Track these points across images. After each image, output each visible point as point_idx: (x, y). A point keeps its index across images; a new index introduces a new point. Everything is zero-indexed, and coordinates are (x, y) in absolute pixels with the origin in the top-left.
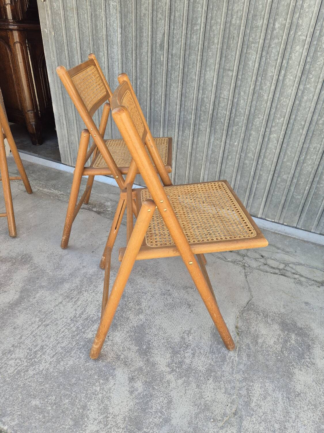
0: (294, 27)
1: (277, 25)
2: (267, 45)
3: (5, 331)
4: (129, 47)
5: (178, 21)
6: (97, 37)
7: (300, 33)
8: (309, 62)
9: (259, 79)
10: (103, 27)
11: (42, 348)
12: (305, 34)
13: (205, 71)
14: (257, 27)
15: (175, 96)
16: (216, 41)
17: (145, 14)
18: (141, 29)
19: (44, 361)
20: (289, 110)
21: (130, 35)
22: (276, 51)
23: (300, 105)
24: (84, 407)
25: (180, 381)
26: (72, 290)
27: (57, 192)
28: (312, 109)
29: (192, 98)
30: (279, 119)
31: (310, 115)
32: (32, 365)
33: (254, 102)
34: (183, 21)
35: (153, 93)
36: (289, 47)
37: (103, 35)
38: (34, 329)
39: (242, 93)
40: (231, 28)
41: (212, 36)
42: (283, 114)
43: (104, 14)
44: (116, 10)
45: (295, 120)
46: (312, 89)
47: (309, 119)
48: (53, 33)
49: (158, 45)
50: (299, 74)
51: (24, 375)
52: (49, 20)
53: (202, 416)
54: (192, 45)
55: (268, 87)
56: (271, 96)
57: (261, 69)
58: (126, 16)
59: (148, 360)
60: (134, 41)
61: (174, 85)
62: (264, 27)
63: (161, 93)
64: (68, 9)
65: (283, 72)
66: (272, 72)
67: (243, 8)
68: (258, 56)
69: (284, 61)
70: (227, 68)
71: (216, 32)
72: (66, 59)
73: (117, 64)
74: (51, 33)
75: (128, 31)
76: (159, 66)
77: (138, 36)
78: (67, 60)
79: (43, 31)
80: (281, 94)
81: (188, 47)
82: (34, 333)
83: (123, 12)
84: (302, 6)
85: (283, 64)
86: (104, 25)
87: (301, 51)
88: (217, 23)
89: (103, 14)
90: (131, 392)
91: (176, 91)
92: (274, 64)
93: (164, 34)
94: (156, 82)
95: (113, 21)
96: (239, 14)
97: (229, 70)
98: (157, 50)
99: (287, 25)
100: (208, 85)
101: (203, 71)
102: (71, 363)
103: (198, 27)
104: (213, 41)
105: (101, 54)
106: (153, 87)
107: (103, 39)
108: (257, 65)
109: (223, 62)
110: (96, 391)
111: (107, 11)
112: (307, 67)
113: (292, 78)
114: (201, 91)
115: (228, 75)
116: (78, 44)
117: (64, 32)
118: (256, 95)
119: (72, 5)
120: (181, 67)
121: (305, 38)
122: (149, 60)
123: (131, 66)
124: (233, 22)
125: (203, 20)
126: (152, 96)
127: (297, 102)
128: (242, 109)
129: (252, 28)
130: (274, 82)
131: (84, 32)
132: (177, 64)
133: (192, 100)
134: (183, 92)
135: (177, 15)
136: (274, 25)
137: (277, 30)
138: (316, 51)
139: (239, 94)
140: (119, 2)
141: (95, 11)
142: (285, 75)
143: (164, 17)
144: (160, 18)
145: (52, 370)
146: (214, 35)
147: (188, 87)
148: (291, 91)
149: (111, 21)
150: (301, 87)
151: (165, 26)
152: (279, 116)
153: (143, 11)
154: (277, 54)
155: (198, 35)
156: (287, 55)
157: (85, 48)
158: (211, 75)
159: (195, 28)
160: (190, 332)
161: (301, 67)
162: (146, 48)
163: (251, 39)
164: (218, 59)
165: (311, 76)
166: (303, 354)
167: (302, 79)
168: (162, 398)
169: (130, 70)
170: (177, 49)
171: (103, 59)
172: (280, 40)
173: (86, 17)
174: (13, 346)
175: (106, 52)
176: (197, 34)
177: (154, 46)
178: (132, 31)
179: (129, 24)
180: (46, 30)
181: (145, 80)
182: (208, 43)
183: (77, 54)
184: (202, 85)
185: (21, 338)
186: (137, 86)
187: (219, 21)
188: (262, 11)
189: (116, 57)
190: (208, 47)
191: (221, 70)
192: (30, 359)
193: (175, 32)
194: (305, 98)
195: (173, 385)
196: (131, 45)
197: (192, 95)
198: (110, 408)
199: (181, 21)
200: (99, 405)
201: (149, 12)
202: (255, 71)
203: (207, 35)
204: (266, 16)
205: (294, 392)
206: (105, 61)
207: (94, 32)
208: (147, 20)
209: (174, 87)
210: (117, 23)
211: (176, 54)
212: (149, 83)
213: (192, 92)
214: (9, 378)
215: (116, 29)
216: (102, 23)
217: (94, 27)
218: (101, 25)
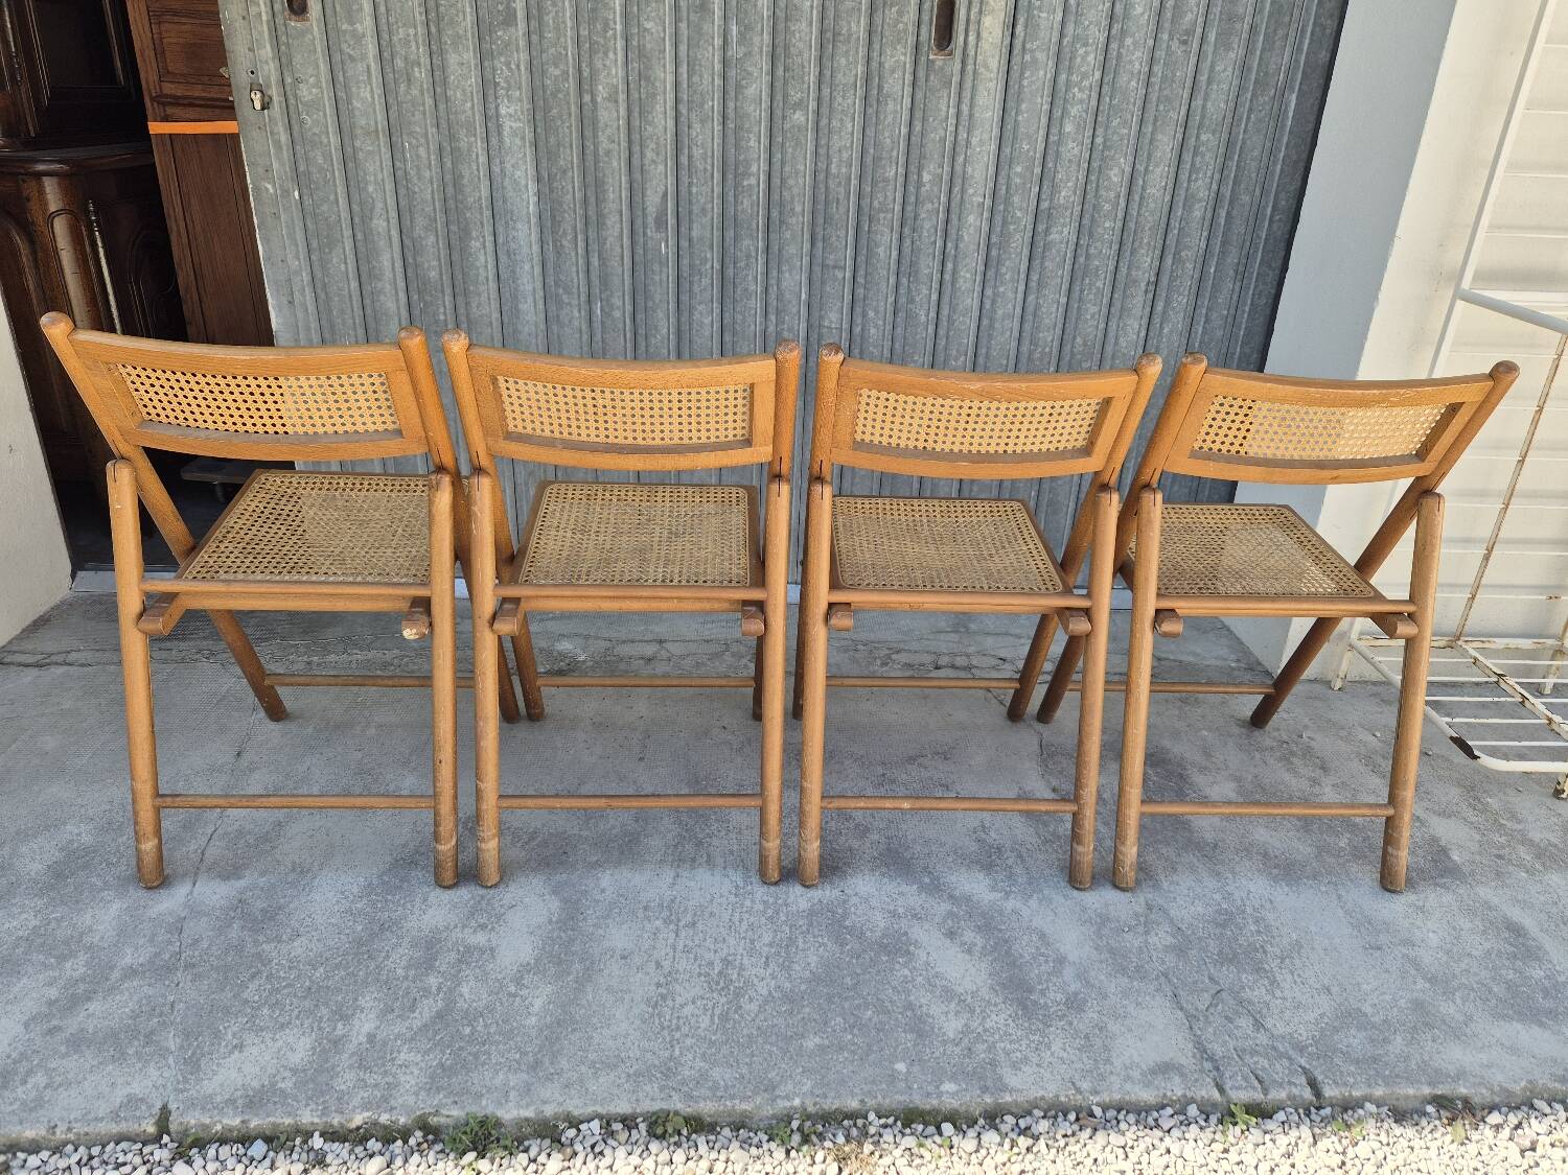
0: (958, 181)
1: (926, 177)
2: (909, 214)
3: (607, 972)
4: (567, 226)
5: (700, 167)
6: (461, 203)
7: (971, 191)
8: (995, 243)
9: (904, 281)
10: (478, 179)
11: (726, 962)
12: (981, 192)
13: (779, 271)
14: (886, 180)
15: (707, 333)
16: (798, 209)
17: (608, 153)
18: (599, 185)
19: (756, 981)
20: (972, 338)
21: (569, 197)
22: (929, 224)
23: (991, 326)
24: (910, 1006)
25: (1033, 903)
26: (676, 846)
28: (1016, 334)
29: (752, 335)
30: (956, 360)
31: (1014, 344)
32: (738, 995)
33: (899, 330)
34: (712, 166)
35: (642, 331)
36: (954, 217)
37: (480, 198)
38: (671, 941)
39: (871, 314)
40: (830, 182)
41: (788, 198)
42: (963, 349)
43: (483, 149)
44: (523, 138)
45: (987, 356)
46: (1010, 295)
47: (1013, 354)
48: (296, 193)
49: (650, 220)
50: (981, 268)
51: (742, 1016)
52: (279, 159)
53: (1105, 931)
54: (741, 217)
55: (925, 294)
56: (933, 314)
57: (906, 262)
58: (552, 156)
59: (951, 897)
60: (580, 212)
61: (701, 308)
62: (901, 180)
63: (665, 330)
64: (359, 131)
65: (949, 266)
66: (928, 266)
67: (852, 142)
68: (895, 236)
69: (949, 245)
70: (831, 263)
71: (795, 191)
72: (346, 263)
73: (527, 267)
74: (286, 193)
75: (562, 189)
76: (656, 267)
77: (592, 200)
78: (350, 266)
79: (257, 189)
80: (953, 308)
81: (729, 223)
82: (681, 947)
83: (541, 144)
84: (968, 141)
85: (947, 251)
86: (482, 174)
87: (978, 224)
88: (797, 173)
89: (480, 146)
90: (969, 951)
91: (707, 321)
92: (931, 251)
93: (665, 194)
94: (650, 304)
95: (513, 166)
96: (845, 155)
97: (835, 267)
98: (649, 231)
99: (946, 177)
100: (790, 302)
101: (774, 273)
102: (813, 960)
103: (753, 181)
104: (792, 209)
105: (476, 244)
106: (640, 316)
107: (481, 208)
108: (895, 254)
109: (819, 252)
110: (906, 977)
111: (494, 141)
112: (994, 253)
113: (968, 275)
114: (773, 317)
115: (835, 279)
116: (394, 221)
117: (341, 190)
118: (901, 315)
119: (372, 123)
120: (717, 266)
121: (981, 200)
122: (627, 254)
123: (574, 269)
124: (834, 169)
125: (764, 166)
126: (641, 339)
127: (985, 322)
128: (875, 347)
129: (874, 184)
130: (935, 285)
131: (417, 190)
132: (706, 259)
133: (752, 338)
134: (725, 321)
135: (697, 152)
136: (919, 175)
137: (928, 187)
138: (1005, 223)
139: (864, 315)
140: (529, 121)
141: (452, 137)
142: (954, 272)
143: (662, 158)
144: (653, 161)
145: (787, 985)
146: (792, 196)
147: (738, 309)
148: (970, 301)
149: (508, 166)
150: (989, 292)
151: (666, 178)
152: (954, 352)
153: (604, 145)
154: (933, 230)
155: (754, 198)
156: (953, 232)
157: (418, 231)
158: (793, 280)
159: (745, 183)
160: (983, 827)
161: (983, 252)
162: (615, 228)
163: (876, 203)
164: (807, 246)
165: (1004, 270)
166: (1181, 789)
167: (988, 277)
168: (1025, 937)
169: (572, 281)
170: (702, 228)
171: (482, 259)
172: (936, 205)
173: (422, 151)
174: (659, 985)
175: (489, 239)
176: (750, 196)
177: (639, 222)
178: (574, 187)
179: (565, 172)
180: (269, 187)
181: (617, 302)
182: (780, 213)
183: (391, 246)
184: (775, 303)
185: (658, 965)
186: (594, 319)
187: (802, 168)
188: (892, 150)
189: (525, 250)
190: (782, 222)
191: (817, 269)
192: (723, 989)
193: (694, 190)
194: (1000, 312)
195: (1026, 912)
196: (571, 220)
197: (753, 327)
198: (956, 988)
199: (709, 168)
200: (932, 992)
201: (619, 144)
202: (893, 267)
203: (776, 197)
204: (902, 160)
205: (1208, 844)
206: (486, 261)
207: (450, 190)
208: (615, 164)
209: (701, 313)
210: (527, 169)
211: (701, 239)
212: (629, 308)
213: (750, 320)
214: (714, 1034)
215: (523, 182)
216: (478, 170)
217: (448, 177)
218: (472, 173)
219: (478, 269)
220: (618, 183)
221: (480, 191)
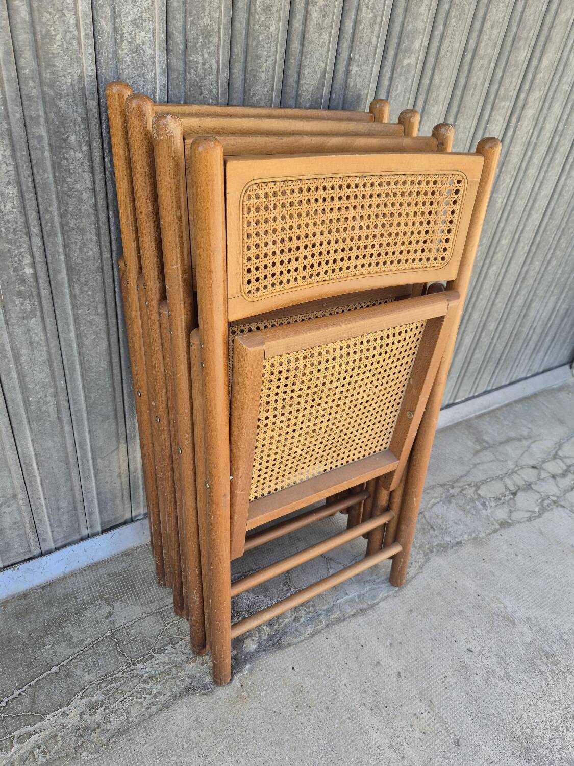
0: (561, 69)
1: (544, 63)
5: (366, 39)
6: (51, 87)
8: (559, 131)
10: (79, 44)
14: (515, 64)
22: (531, 113)
23: (532, 205)
27: (61, 721)
31: (540, 219)
34: (378, 39)
36: (546, 106)
40: (474, 64)
45: (522, 232)
50: (544, 155)
65: (529, 154)
66: (517, 155)
69: (535, 133)
71: (444, 73)
75: (203, 64)
85: (532, 140)
86: (83, 34)
88: (452, 53)
92: (524, 140)
96: (495, 32)
99: (555, 64)
103: (412, 60)
104: (437, 97)
124: (481, 51)
125: (425, 41)
127: (530, 203)
130: (515, 173)
137: (542, 73)
146: (441, 79)
149: (126, 21)
155: (409, 81)
176: (406, 79)
182: (425, 102)
199: (374, 39)
208: (273, 27)
210: (154, 30)
215: (149, 51)
216: (77, 26)
217: (24, 37)
218: (66, 32)
219: (79, 194)
220: (272, 59)
221: (81, 66)
